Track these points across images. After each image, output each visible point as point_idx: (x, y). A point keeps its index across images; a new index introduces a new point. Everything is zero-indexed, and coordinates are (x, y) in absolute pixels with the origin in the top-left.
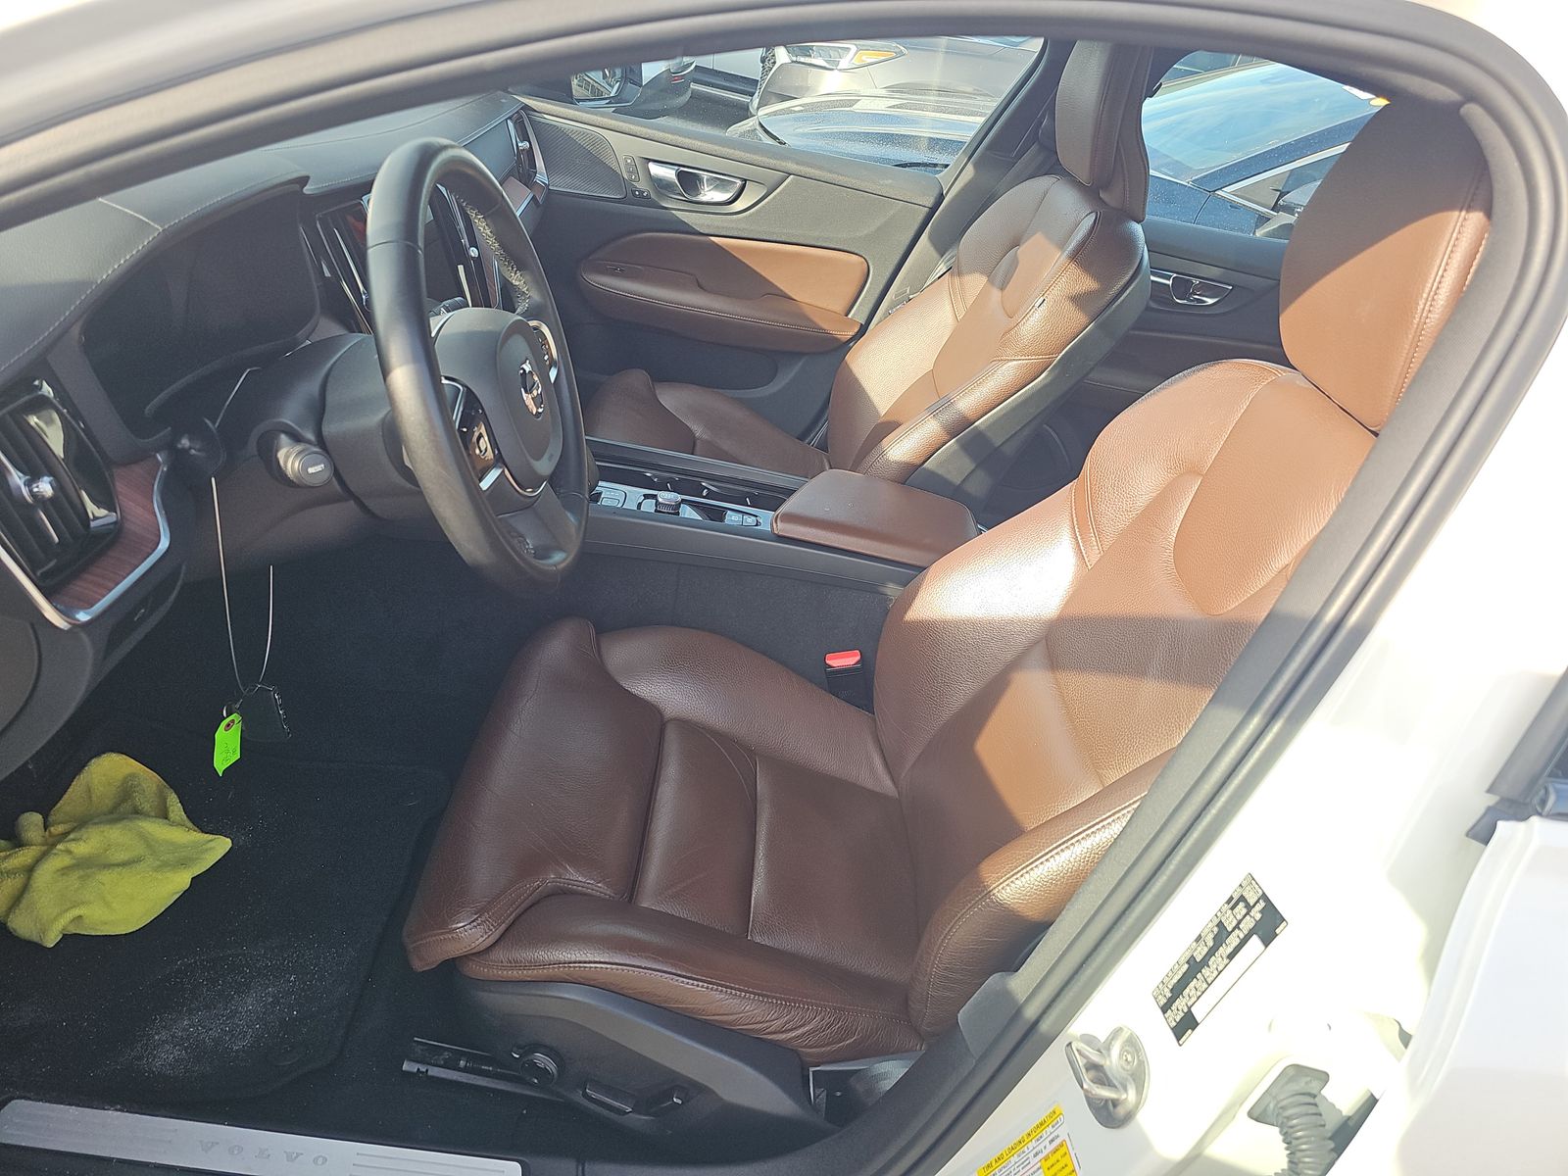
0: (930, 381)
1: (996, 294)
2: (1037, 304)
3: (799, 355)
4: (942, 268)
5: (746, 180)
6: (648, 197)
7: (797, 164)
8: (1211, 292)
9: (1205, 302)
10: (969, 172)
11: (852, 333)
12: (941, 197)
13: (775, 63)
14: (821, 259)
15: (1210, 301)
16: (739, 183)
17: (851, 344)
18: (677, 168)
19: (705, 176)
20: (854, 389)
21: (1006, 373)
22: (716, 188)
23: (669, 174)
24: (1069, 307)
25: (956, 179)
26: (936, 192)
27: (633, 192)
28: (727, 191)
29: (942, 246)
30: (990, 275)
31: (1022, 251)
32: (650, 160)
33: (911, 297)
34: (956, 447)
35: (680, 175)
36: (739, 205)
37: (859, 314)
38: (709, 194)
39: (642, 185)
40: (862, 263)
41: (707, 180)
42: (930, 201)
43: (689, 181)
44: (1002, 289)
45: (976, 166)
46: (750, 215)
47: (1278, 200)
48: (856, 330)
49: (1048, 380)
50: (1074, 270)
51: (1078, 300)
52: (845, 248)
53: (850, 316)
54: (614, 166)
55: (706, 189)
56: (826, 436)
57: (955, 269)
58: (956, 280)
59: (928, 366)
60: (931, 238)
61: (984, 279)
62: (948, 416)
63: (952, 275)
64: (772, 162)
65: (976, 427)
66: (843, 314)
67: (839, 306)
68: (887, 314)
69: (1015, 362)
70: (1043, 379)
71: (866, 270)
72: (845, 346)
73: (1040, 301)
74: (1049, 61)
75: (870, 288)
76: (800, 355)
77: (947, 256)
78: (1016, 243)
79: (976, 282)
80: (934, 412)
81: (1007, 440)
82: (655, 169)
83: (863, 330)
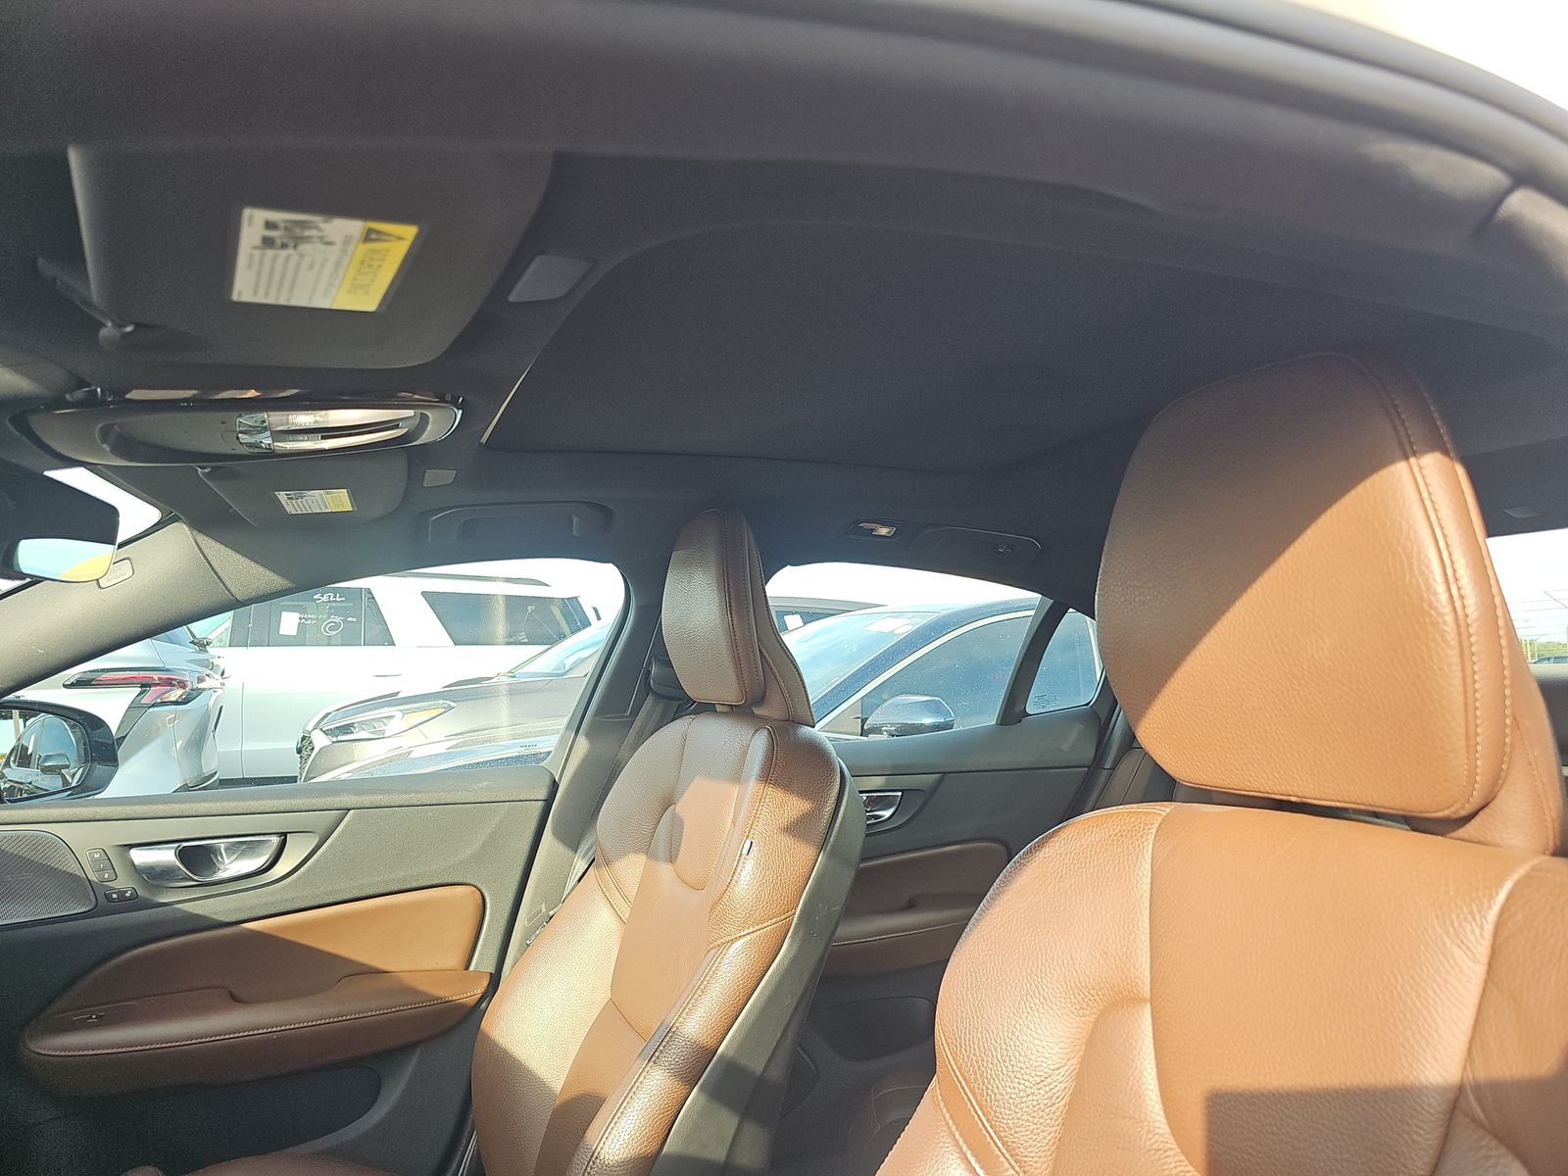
0: (616, 1013)
1: (665, 870)
2: (745, 852)
3: (406, 1049)
4: (580, 865)
5: (285, 834)
6: (135, 896)
7: (357, 794)
8: (885, 803)
9: (880, 817)
10: (582, 745)
11: (479, 991)
12: (555, 785)
13: (313, 749)
14: (414, 905)
15: (887, 813)
16: (275, 840)
17: (484, 1005)
18: (176, 845)
19: (222, 844)
20: (506, 1067)
21: (733, 962)
22: (242, 855)
23: (167, 856)
24: (787, 841)
25: (567, 760)
26: (547, 782)
27: (108, 898)
28: (260, 855)
29: (572, 839)
30: (648, 849)
31: (680, 808)
32: (132, 846)
33: (551, 913)
34: (703, 1099)
35: (183, 855)
36: (281, 869)
37: (484, 961)
38: (233, 866)
39: (124, 883)
40: (473, 893)
41: (226, 849)
42: (543, 794)
43: (197, 857)
44: (672, 859)
45: (588, 735)
46: (299, 878)
47: (863, 726)
48: (486, 983)
49: (793, 953)
50: (774, 794)
51: (796, 829)
52: (446, 881)
53: (472, 968)
54: (74, 868)
55: (227, 861)
56: (478, 1157)
57: (599, 859)
58: (604, 871)
59: (603, 995)
60: (556, 834)
61: (642, 858)
62: (674, 1054)
63: (598, 867)
64: (321, 802)
65: (722, 1056)
66: (462, 967)
67: (452, 959)
68: (525, 947)
69: (742, 940)
70: (788, 950)
71: (480, 901)
72: (473, 1014)
73: (747, 846)
74: (639, 608)
75: (491, 921)
76: (414, 1045)
77: (583, 848)
78: (668, 802)
79: (632, 868)
80: (653, 1058)
81: (770, 1060)
82: (140, 857)
83: (495, 981)
